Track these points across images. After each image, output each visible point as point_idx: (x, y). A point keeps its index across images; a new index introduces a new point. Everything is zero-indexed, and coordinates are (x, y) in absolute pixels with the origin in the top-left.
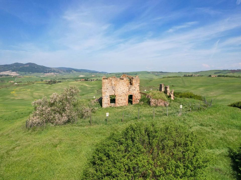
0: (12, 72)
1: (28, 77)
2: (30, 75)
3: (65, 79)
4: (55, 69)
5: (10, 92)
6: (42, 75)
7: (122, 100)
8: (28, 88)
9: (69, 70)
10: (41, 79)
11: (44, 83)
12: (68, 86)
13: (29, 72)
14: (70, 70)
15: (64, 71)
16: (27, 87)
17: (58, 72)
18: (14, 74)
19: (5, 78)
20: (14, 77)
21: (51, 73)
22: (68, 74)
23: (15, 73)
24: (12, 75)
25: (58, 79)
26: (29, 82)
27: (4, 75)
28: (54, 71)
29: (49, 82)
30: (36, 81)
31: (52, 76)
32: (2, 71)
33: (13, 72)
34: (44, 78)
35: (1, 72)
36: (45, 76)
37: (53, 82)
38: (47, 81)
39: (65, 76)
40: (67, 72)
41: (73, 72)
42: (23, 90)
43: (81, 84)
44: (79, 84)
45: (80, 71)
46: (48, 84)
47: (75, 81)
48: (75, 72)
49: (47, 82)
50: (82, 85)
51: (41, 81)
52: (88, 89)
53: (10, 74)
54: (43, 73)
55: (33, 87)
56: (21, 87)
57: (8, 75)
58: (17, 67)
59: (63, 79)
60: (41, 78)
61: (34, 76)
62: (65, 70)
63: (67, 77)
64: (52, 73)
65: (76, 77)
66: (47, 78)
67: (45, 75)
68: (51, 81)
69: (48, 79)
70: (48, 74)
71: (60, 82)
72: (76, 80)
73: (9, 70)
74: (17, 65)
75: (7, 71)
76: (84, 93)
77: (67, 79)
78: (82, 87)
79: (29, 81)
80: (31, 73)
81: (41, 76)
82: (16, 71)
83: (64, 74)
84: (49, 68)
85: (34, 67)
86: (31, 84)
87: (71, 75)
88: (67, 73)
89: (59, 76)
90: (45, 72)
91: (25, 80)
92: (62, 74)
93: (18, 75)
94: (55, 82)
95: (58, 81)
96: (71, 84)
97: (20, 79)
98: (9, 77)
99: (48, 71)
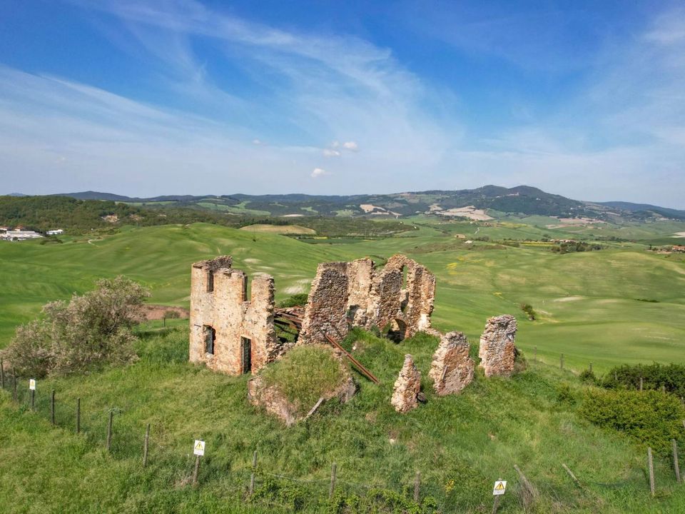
0: (475, 209)
1: (510, 225)
2: (520, 220)
3: (619, 240)
4: (595, 208)
5: (450, 262)
6: (551, 224)
8: (491, 258)
9: (642, 213)
10: (545, 236)
11: (548, 248)
12: (610, 263)
13: (517, 211)
14: (644, 213)
15: (624, 215)
16: (493, 253)
17: (604, 217)
18: (478, 215)
19: (455, 226)
20: (474, 224)
21: (580, 218)
22: (637, 223)
23: (481, 212)
24: (472, 217)
25: (596, 240)
26: (510, 239)
27: (456, 217)
28: (590, 214)
29: (562, 246)
30: (527, 240)
31: (582, 226)
32: (453, 207)
33: (479, 209)
34: (556, 231)
35: (451, 210)
36: (560, 226)
37: (575, 247)
38: (559, 243)
39: (624, 232)
40: (635, 217)
41: (655, 221)
42: (475, 261)
43: (657, 264)
44: (648, 261)
45: (676, 217)
46: (559, 250)
47: (650, 249)
48: (662, 219)
49: (559, 246)
50: (659, 268)
51: (543, 240)
52: (680, 284)
53: (468, 215)
54: (556, 217)
55: (507, 257)
56: (478, 254)
57: (462, 218)
58: (491, 199)
59: (613, 239)
60: (547, 232)
61: (527, 224)
62: (629, 212)
63: (628, 234)
64: (585, 220)
65: (662, 235)
66: (565, 233)
67: (563, 223)
68: (571, 242)
69: (566, 236)
70: (570, 221)
71: (598, 248)
72: (653, 247)
73: (470, 204)
74: (490, 190)
75: (464, 206)
76: (659, 294)
77: (626, 241)
78: (658, 273)
79: (507, 238)
80: (522, 214)
81: (549, 227)
82: (483, 209)
83: (623, 225)
84: (577, 203)
85: (533, 199)
86: (506, 248)
87: (647, 231)
88: (633, 223)
89: (604, 228)
90: (563, 213)
91: (500, 235)
92: (615, 223)
93: (489, 218)
94: (580, 248)
95: (593, 245)
96: (620, 259)
97: (488, 229)
98: (464, 222)
99: (571, 212)
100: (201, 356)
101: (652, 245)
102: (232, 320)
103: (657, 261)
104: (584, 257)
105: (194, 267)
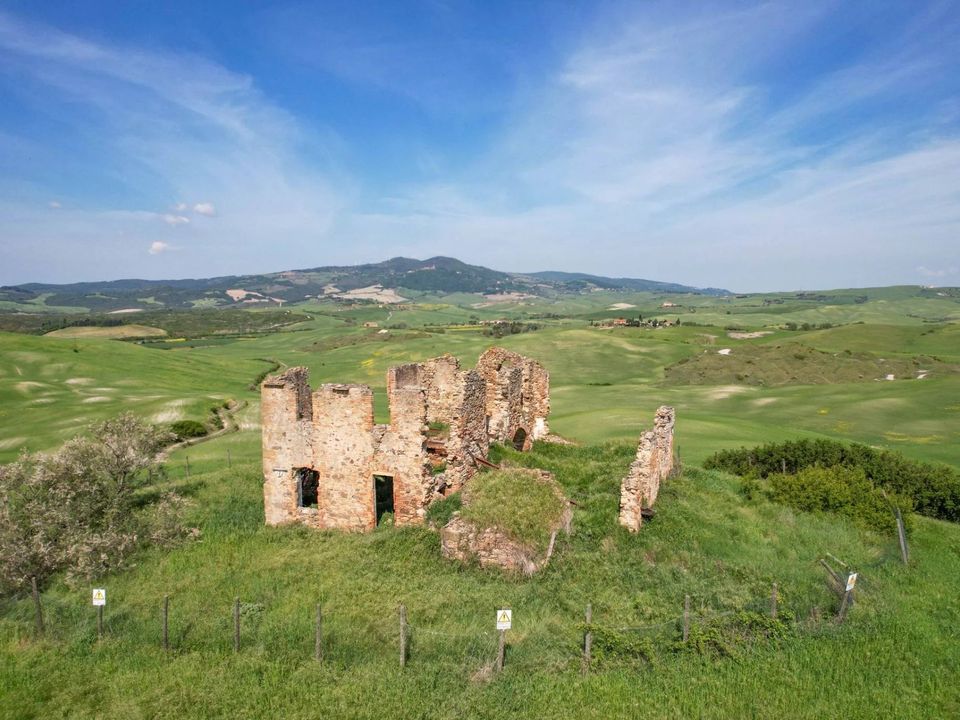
0: (382, 289)
1: (429, 306)
2: (439, 299)
3: (556, 317)
4: (524, 280)
5: (363, 360)
6: (478, 302)
7: (344, 495)
8: (416, 350)
9: (576, 283)
10: (472, 317)
11: (479, 332)
12: (555, 345)
13: (435, 288)
14: (578, 283)
15: (557, 287)
16: (415, 344)
17: (536, 290)
18: (387, 296)
19: (358, 312)
20: (384, 308)
21: (509, 293)
22: (573, 296)
23: (390, 292)
24: (380, 299)
25: (531, 318)
26: (431, 324)
27: (360, 300)
28: (520, 287)
29: (495, 328)
30: (452, 324)
31: (512, 303)
32: (354, 288)
33: (387, 288)
34: (483, 311)
35: (352, 292)
36: (488, 305)
37: (509, 328)
38: (489, 325)
39: (560, 306)
40: (568, 289)
41: (590, 291)
42: (398, 355)
43: (605, 341)
44: (596, 339)
45: (611, 287)
46: (491, 334)
47: (592, 324)
48: (597, 289)
49: (490, 329)
50: (607, 346)
51: (471, 323)
52: (629, 362)
53: (375, 297)
54: (481, 294)
55: (433, 347)
56: (398, 346)
57: (369, 301)
58: (401, 274)
59: (549, 316)
60: (474, 313)
61: (449, 304)
62: (562, 283)
63: (564, 309)
64: (514, 295)
65: (599, 308)
66: (494, 312)
67: (490, 301)
68: (504, 323)
69: (497, 315)
70: (498, 297)
71: (535, 328)
72: (595, 322)
73: (375, 283)
74: (400, 263)
75: (369, 286)
76: (611, 376)
77: (563, 317)
78: (607, 352)
79: (428, 323)
80: (441, 292)
81: (475, 306)
82: (393, 288)
83: (557, 299)
84: (504, 275)
85: (453, 273)
86: (430, 336)
87: (582, 303)
88: (569, 295)
89: (538, 304)
90: (489, 288)
91: (419, 320)
92: (548, 297)
93: (401, 299)
94: (515, 330)
95: (529, 325)
96: (565, 339)
97: (404, 313)
98: (371, 306)
99: (499, 286)
100: (291, 513)
101: (593, 319)
102: (354, 454)
103: (606, 339)
104: (526, 339)
105: (266, 386)
